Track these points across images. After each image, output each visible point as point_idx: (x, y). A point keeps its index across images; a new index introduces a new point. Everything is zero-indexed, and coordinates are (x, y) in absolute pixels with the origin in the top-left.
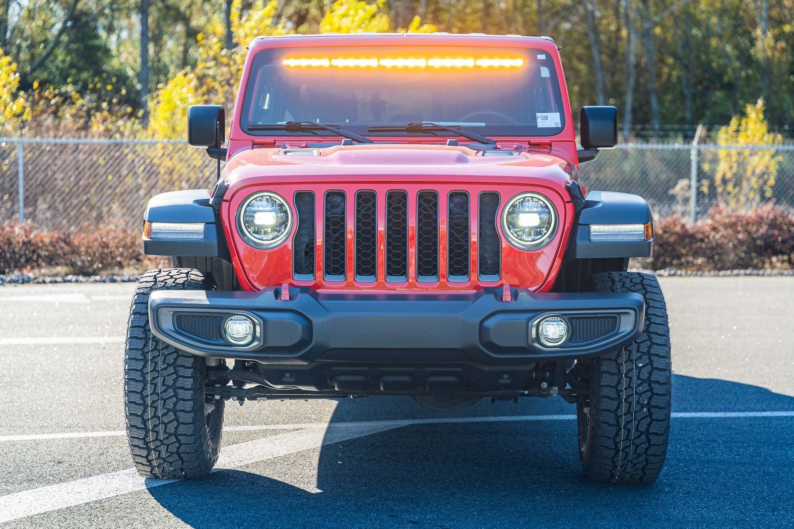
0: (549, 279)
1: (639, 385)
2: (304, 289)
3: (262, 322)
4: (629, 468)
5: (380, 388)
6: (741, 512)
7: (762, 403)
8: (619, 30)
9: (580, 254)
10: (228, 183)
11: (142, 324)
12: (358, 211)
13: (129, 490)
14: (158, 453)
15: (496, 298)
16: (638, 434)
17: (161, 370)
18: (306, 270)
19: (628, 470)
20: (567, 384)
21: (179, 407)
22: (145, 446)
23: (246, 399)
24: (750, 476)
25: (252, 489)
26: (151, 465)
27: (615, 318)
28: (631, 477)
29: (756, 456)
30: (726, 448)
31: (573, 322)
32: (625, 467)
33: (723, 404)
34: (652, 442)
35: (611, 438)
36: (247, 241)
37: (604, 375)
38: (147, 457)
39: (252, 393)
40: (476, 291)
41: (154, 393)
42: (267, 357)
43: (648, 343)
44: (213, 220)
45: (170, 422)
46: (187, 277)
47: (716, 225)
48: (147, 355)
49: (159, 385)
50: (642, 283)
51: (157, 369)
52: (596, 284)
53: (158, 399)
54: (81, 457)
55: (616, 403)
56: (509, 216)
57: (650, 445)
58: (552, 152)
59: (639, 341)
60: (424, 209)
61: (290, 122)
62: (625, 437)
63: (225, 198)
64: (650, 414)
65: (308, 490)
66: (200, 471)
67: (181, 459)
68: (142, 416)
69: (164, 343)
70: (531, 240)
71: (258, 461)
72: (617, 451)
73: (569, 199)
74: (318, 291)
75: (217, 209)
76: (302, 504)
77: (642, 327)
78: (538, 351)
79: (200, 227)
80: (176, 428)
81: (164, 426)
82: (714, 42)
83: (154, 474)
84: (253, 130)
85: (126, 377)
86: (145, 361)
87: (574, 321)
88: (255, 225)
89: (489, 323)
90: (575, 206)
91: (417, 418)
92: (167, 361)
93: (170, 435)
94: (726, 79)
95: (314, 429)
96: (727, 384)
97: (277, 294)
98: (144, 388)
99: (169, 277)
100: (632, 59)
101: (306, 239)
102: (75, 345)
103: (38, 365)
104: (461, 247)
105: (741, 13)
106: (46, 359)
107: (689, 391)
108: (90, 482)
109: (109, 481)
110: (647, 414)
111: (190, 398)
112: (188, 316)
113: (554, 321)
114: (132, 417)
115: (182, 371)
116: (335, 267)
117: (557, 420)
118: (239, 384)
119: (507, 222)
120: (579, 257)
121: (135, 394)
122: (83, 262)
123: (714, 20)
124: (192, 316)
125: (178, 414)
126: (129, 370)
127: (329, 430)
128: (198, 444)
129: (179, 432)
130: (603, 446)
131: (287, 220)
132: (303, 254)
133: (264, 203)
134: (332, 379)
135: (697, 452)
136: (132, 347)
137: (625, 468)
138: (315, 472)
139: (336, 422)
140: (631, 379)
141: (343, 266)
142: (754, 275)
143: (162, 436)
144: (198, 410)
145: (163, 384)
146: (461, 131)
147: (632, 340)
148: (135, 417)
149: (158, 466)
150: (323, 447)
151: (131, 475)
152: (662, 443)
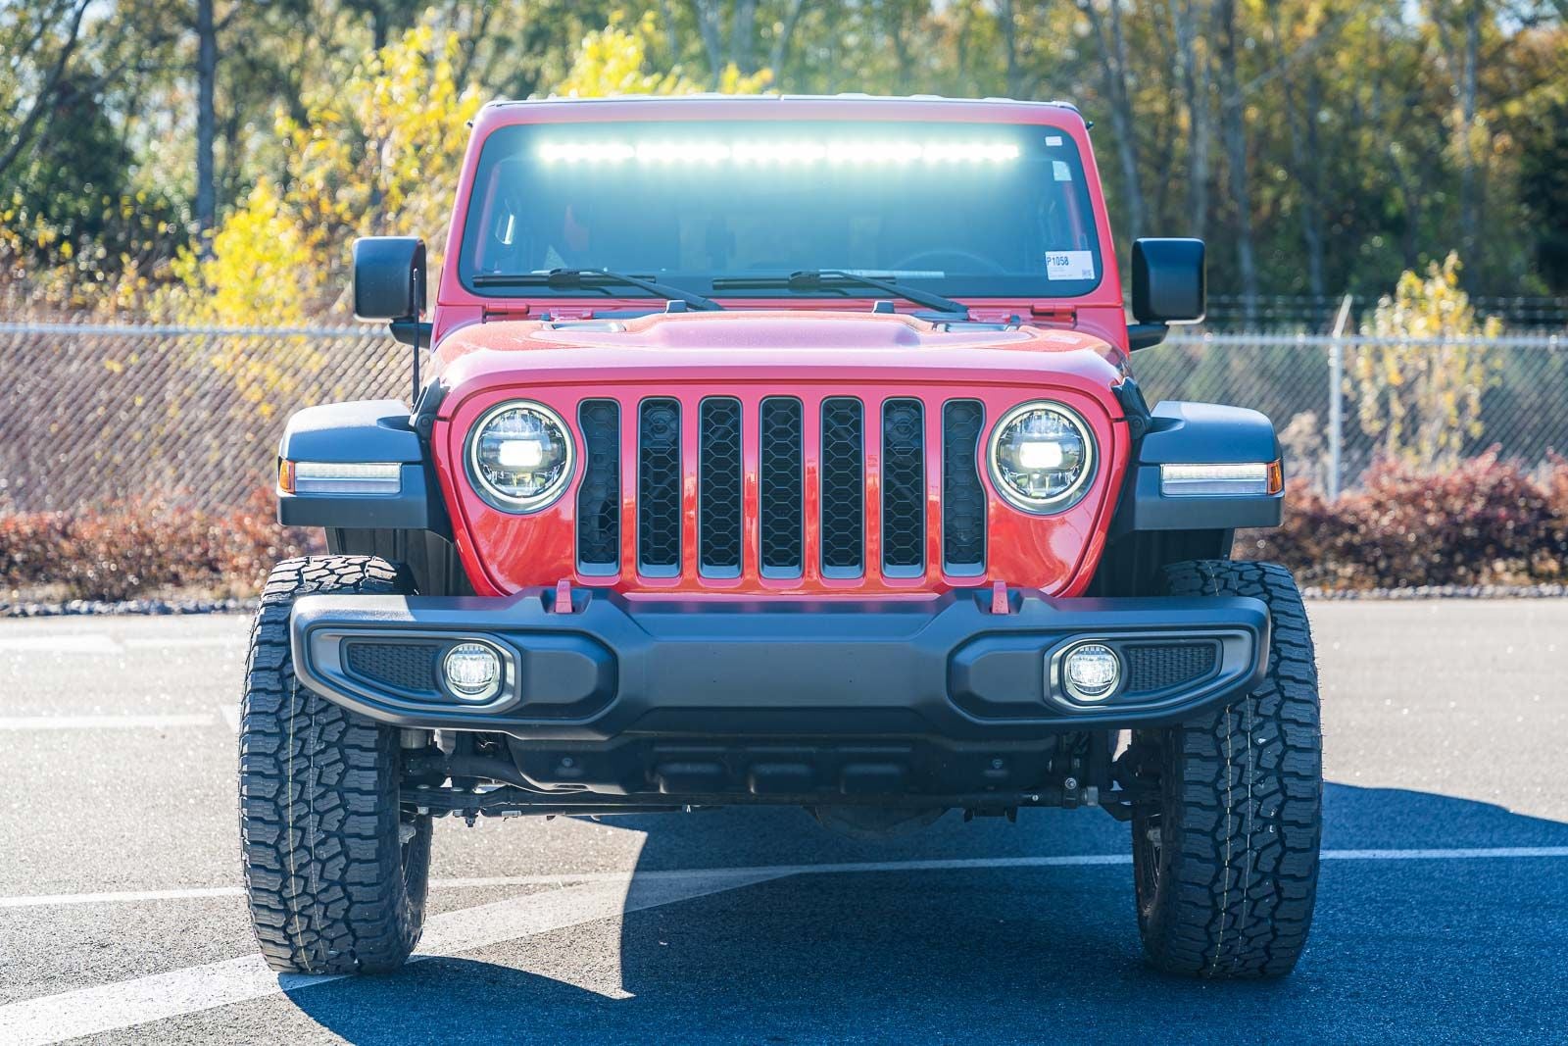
0: (1081, 572)
1: (1258, 781)
2: (600, 593)
3: (518, 655)
4: (1240, 947)
5: (749, 788)
6: (1464, 1029)
7: (1492, 831)
8: (1172, 111)
9: (1142, 523)
10: (446, 385)
11: (276, 664)
12: (705, 438)
13: (248, 994)
14: (306, 921)
15: (980, 609)
16: (1258, 877)
17: (314, 755)
18: (603, 555)
19: (1238, 950)
20: (1115, 782)
21: (348, 829)
22: (281, 907)
23: (479, 813)
24: (1475, 964)
25: (494, 993)
26: (291, 945)
27: (1213, 646)
28: (1243, 965)
29: (1484, 928)
30: (1424, 914)
31: (1130, 653)
32: (1231, 943)
33: (1414, 835)
34: (1285, 894)
35: (1204, 887)
36: (484, 499)
37: (1191, 761)
38: (284, 929)
39: (493, 802)
40: (937, 595)
41: (300, 799)
42: (529, 726)
43: (1277, 697)
44: (418, 457)
45: (330, 859)
46: (362, 571)
47: (1383, 498)
48: (286, 725)
49: (311, 783)
50: (1261, 581)
51: (305, 752)
52: (1172, 583)
53: (309, 813)
54: (144, 935)
55: (1214, 816)
56: (1002, 448)
57: (1281, 899)
58: (1078, 327)
59: (1257, 693)
60: (835, 433)
61: (559, 270)
62: (1233, 882)
63: (441, 413)
64: (1282, 837)
65: (605, 994)
66: (389, 958)
67: (353, 932)
68: (275, 847)
69: (321, 699)
70: (1044, 495)
71: (498, 941)
72: (1217, 913)
73: (1119, 414)
74: (626, 595)
75: (425, 433)
76: (596, 1018)
77: (1264, 667)
78: (1062, 711)
79: (392, 470)
80: (344, 871)
81: (319, 867)
82: (1366, 136)
83: (297, 964)
84: (484, 285)
85: (245, 768)
86: (283, 736)
87: (1132, 652)
88: (500, 468)
89: (966, 657)
90: (1131, 427)
91: (807, 863)
92: (325, 737)
93: (332, 883)
94: (1391, 210)
95: (605, 884)
96: (1418, 798)
97: (548, 602)
98: (280, 792)
99: (328, 572)
100: (1202, 171)
101: (601, 494)
102: (104, 730)
103: (35, 768)
104: (908, 508)
105: (1421, 76)
106: (49, 757)
107: (1345, 810)
108: (169, 982)
109: (205, 978)
110: (1276, 837)
111: (372, 810)
112: (368, 645)
113: (1093, 653)
114: (256, 848)
115: (355, 757)
116: (661, 548)
117: (1086, 865)
118: (466, 783)
119: (998, 461)
120: (1141, 529)
121: (261, 803)
122: (100, 574)
123: (1366, 92)
124: (381, 645)
125: (348, 841)
126: (250, 754)
127: (634, 885)
128: (385, 902)
129: (349, 878)
130: (1187, 902)
131: (564, 457)
132: (595, 523)
133: (518, 422)
134: (654, 770)
135: (1367, 922)
136: (257, 709)
137: (1231, 947)
138: (616, 961)
139: (646, 870)
140: (1242, 767)
141: (675, 547)
142: (1460, 596)
143: (315, 887)
144: (386, 834)
145: (319, 783)
146: (898, 288)
147: (1245, 689)
148: (262, 848)
149: (306, 948)
150: (625, 915)
151: (249, 967)
152: (1304, 896)
